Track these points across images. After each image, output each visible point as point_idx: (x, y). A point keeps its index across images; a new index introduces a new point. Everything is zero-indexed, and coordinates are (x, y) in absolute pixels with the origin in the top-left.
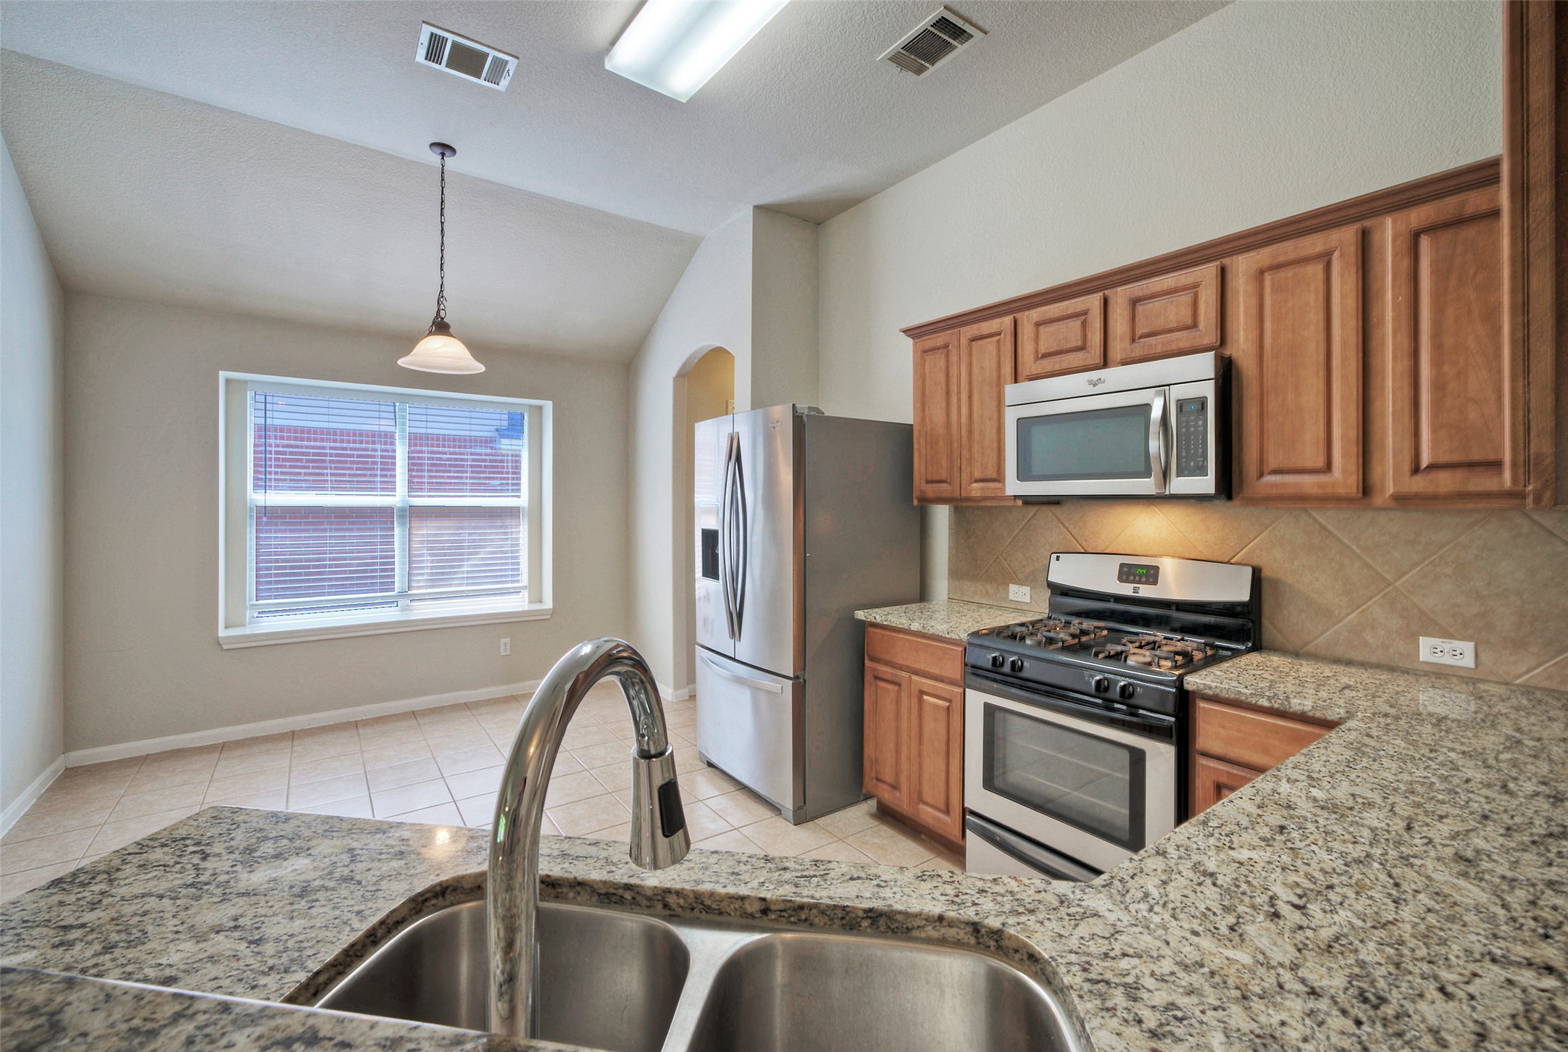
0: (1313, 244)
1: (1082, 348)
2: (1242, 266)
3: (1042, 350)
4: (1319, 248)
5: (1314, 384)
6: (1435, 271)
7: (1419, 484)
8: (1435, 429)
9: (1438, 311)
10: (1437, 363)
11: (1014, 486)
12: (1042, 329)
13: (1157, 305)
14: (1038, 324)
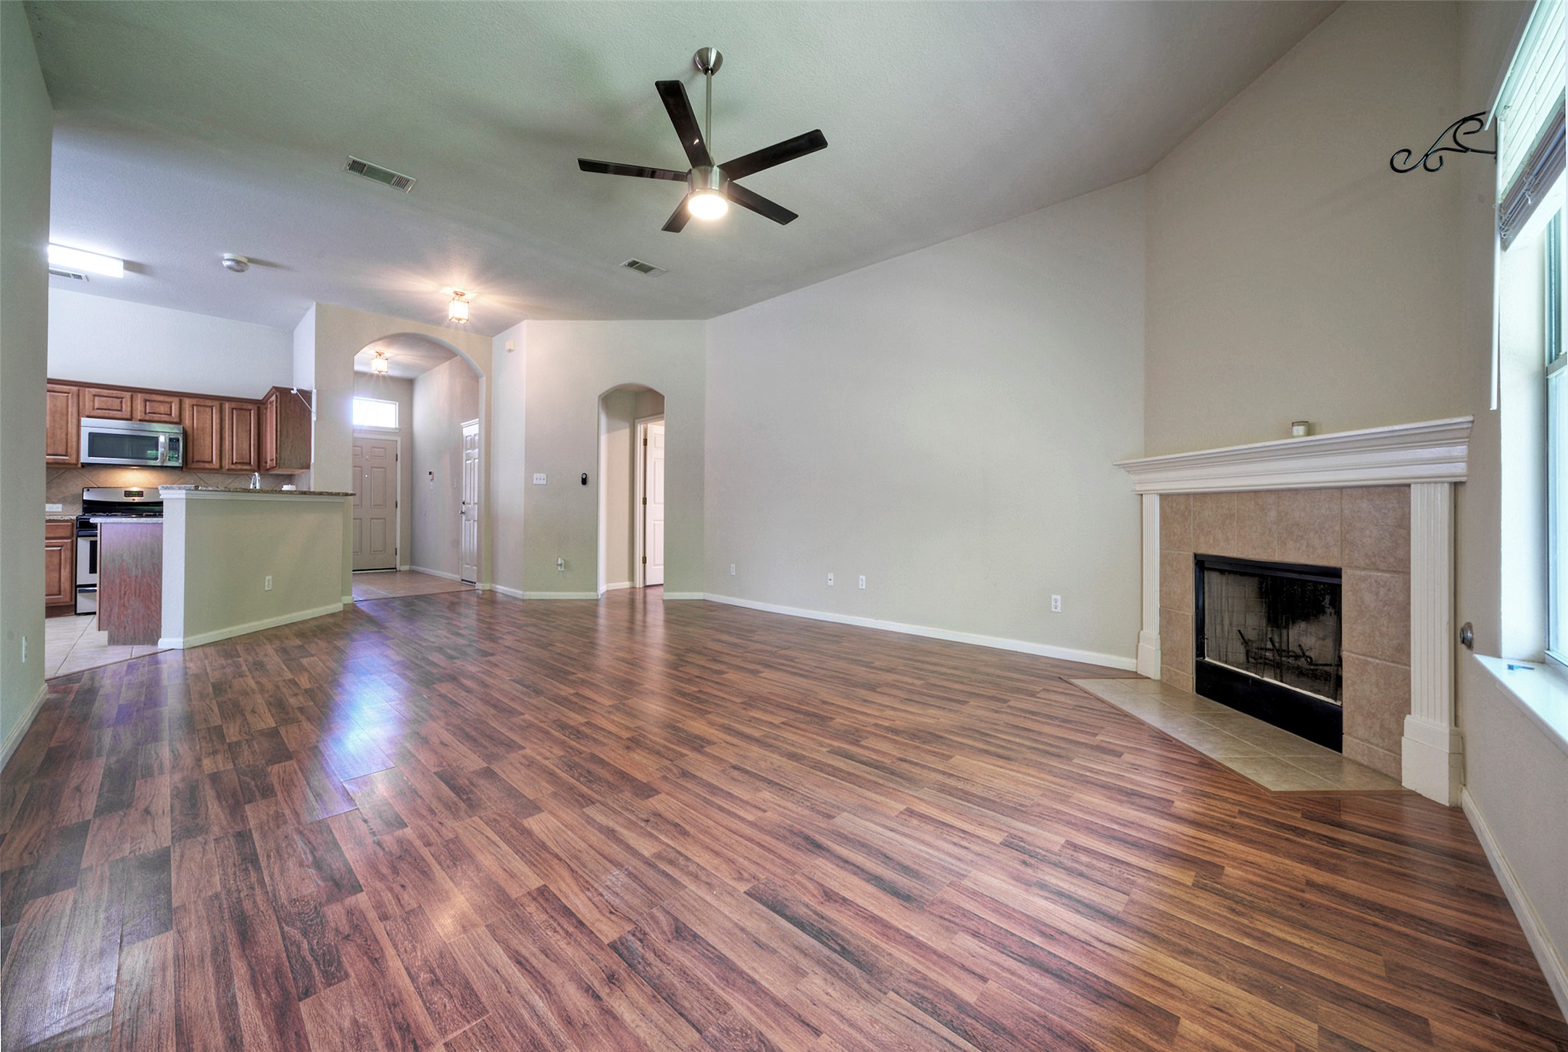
0: (209, 403)
1: (121, 410)
2: (187, 402)
3: (96, 406)
4: (210, 404)
5: (209, 439)
6: (237, 421)
7: (233, 467)
8: (237, 454)
9: (237, 428)
10: (237, 439)
11: (85, 458)
12: (96, 398)
13: (156, 405)
14: (94, 396)
